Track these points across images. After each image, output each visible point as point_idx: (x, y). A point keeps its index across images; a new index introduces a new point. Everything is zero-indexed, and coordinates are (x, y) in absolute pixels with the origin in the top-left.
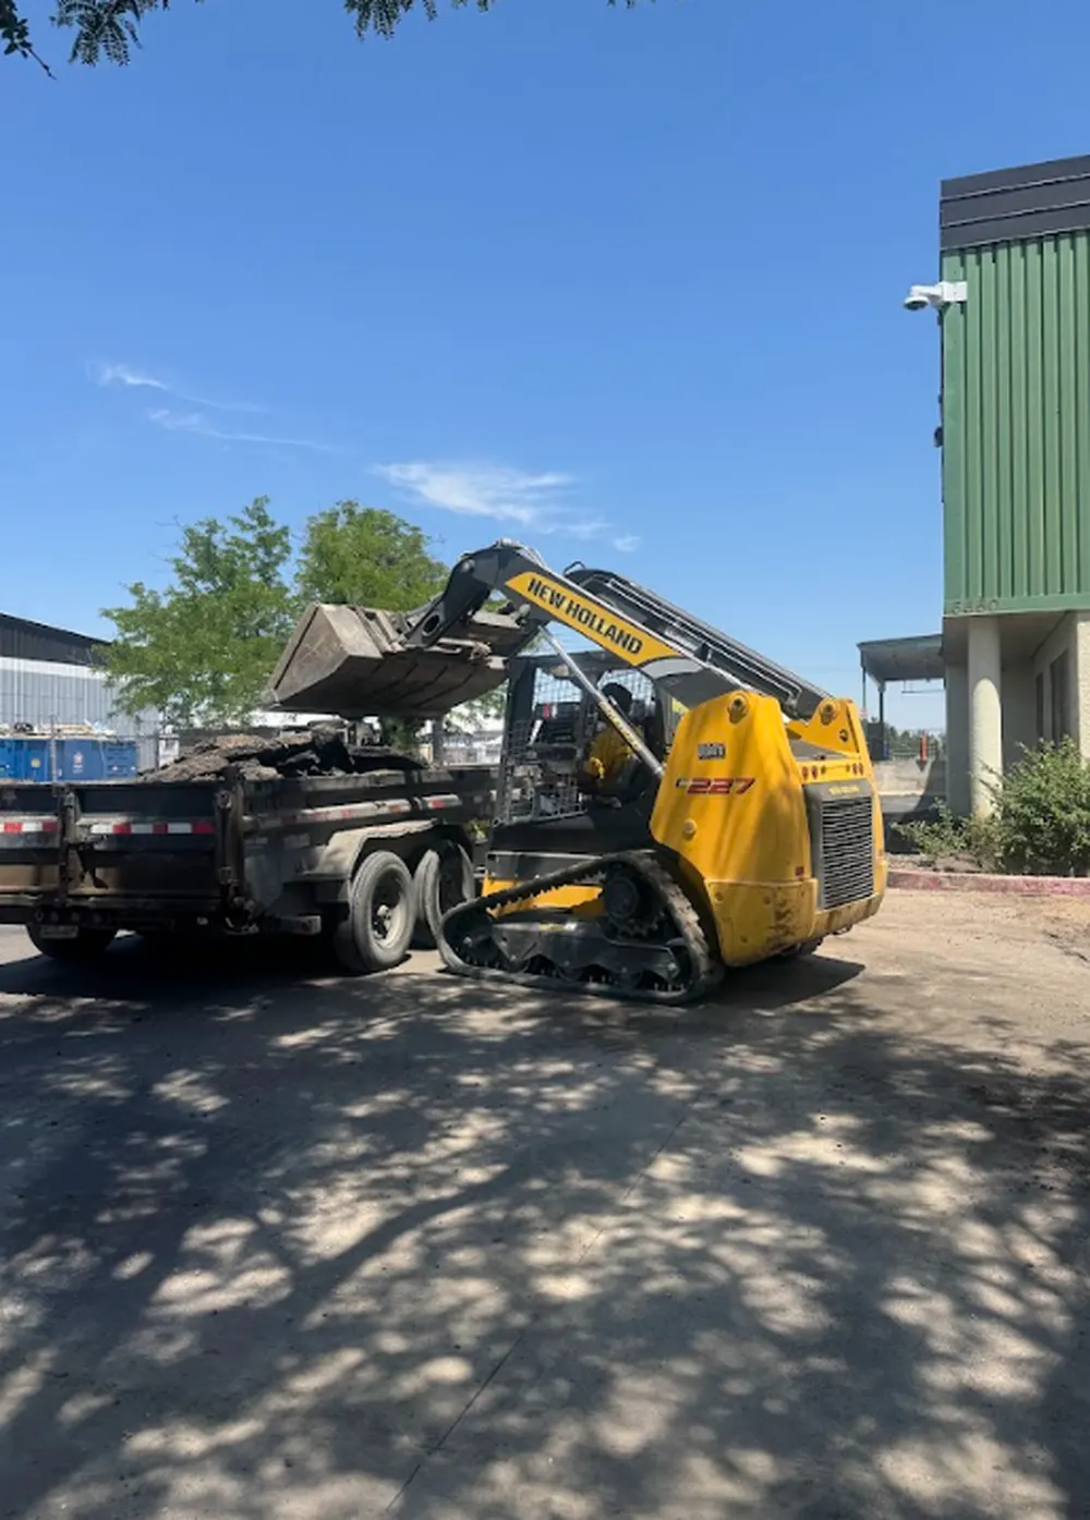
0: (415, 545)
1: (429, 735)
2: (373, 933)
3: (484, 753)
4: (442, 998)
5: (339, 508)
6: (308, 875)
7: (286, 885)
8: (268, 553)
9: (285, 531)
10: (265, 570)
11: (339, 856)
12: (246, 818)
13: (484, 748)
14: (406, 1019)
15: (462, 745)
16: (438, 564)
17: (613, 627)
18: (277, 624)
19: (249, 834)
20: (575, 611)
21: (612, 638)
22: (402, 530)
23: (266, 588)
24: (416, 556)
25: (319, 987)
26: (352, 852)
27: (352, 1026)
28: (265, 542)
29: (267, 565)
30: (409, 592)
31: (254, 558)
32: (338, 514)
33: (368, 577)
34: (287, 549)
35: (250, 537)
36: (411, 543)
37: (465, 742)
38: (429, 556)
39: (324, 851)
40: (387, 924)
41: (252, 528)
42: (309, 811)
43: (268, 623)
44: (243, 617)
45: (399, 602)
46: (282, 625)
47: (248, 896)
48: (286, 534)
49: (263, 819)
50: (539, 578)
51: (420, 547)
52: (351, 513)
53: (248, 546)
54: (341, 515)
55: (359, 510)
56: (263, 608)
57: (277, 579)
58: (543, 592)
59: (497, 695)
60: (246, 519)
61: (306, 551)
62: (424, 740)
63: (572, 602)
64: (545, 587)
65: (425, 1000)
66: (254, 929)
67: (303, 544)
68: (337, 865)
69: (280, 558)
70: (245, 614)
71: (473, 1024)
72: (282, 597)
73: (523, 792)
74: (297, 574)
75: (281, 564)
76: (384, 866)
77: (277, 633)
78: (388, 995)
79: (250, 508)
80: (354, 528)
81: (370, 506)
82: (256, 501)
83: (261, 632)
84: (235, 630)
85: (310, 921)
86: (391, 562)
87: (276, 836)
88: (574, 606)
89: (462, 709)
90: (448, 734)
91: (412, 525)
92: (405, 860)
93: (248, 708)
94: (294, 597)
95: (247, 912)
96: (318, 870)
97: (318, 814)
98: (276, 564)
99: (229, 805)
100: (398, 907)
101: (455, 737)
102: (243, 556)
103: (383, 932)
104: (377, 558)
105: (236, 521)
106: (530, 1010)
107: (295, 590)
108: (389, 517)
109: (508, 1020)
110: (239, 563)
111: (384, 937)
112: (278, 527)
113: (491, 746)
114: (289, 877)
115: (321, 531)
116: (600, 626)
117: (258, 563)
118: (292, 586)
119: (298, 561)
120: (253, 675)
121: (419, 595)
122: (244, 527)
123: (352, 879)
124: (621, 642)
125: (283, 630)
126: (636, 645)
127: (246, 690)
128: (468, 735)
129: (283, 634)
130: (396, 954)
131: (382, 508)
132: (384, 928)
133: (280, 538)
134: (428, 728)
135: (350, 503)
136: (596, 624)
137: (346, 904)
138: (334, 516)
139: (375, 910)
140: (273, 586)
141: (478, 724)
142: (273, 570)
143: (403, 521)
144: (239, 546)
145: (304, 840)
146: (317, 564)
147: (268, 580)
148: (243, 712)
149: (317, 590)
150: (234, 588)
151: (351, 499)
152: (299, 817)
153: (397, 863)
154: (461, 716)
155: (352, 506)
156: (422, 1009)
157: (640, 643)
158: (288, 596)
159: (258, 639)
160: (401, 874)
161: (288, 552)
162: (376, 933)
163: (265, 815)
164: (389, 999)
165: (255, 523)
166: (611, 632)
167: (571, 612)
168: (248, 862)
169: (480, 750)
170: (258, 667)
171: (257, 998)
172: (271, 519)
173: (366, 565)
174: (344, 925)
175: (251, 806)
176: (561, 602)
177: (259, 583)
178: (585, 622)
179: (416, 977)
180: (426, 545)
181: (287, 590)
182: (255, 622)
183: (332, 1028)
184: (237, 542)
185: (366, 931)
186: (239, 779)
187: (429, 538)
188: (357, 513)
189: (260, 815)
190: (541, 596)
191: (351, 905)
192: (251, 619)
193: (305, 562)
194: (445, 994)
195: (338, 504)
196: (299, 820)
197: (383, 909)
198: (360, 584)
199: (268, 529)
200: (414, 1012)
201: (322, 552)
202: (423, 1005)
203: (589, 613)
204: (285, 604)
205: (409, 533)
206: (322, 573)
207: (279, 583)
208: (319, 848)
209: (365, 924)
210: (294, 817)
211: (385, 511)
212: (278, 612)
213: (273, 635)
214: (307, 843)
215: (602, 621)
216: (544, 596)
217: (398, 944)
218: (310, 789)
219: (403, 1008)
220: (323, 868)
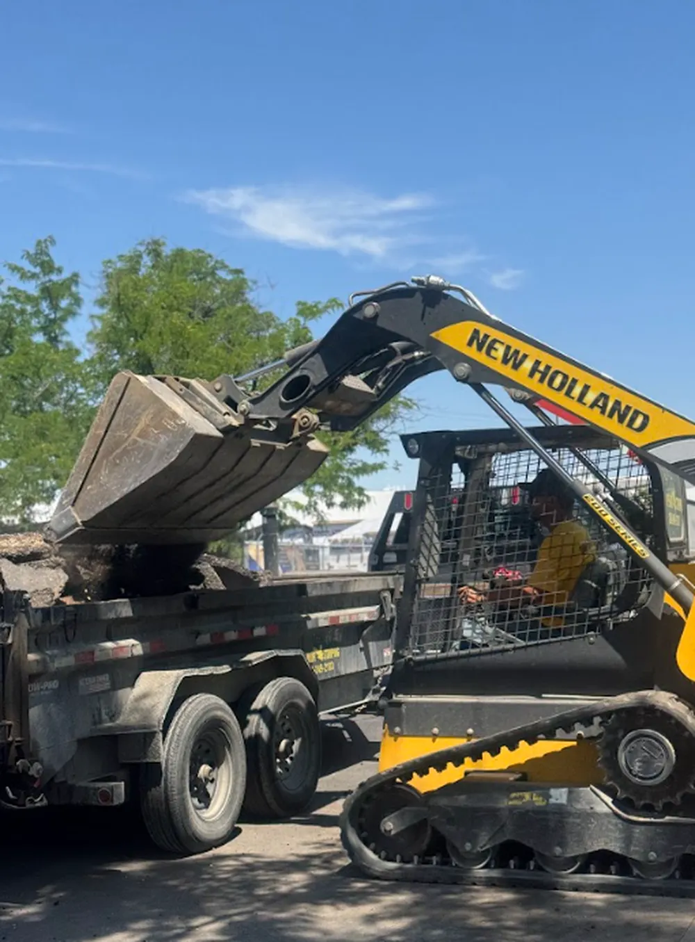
0: (238, 290)
1: (257, 529)
2: (192, 802)
3: (327, 552)
4: (284, 889)
5: (142, 249)
6: (110, 728)
7: (81, 742)
8: (55, 307)
9: (74, 279)
10: (51, 329)
11: (147, 703)
12: (31, 657)
13: (327, 544)
14: (237, 918)
15: (299, 541)
16: (266, 313)
17: (604, 397)
18: (64, 395)
19: (33, 678)
20: (544, 375)
21: (603, 412)
22: (222, 274)
23: (52, 351)
24: (239, 305)
25: (125, 874)
26: (166, 696)
27: (169, 928)
28: (49, 293)
29: (53, 321)
30: (229, 351)
31: (37, 313)
32: (140, 256)
33: (178, 333)
34: (77, 301)
35: (32, 288)
36: (233, 289)
37: (304, 537)
38: (253, 305)
39: (129, 696)
40: (210, 788)
41: (34, 276)
42: (109, 645)
43: (53, 394)
44: (22, 386)
45: (217, 363)
46: (72, 396)
47: (34, 758)
48: (77, 283)
49: (53, 658)
50: (484, 329)
51: (243, 294)
52: (156, 254)
53: (29, 299)
54: (144, 256)
55: (167, 251)
56: (48, 376)
57: (65, 339)
58: (491, 347)
59: (343, 478)
60: (28, 267)
61: (101, 303)
62: (251, 535)
63: (538, 363)
64: (495, 341)
65: (261, 892)
66: (40, 801)
67: (98, 293)
68: (147, 713)
69: (70, 313)
70: (25, 383)
71: (324, 925)
72: (71, 361)
73: (382, 611)
74: (89, 334)
75: (70, 320)
76: (204, 714)
77: (65, 406)
78: (215, 884)
79: (32, 251)
80: (162, 274)
81: (180, 245)
82: (39, 243)
83: (47, 406)
84: (14, 403)
85: (112, 789)
86: (207, 313)
87: (69, 678)
88: (542, 368)
89: (297, 495)
90: (282, 529)
91: (232, 267)
92: (230, 705)
93: (28, 502)
94: (86, 361)
95: (33, 779)
96: (120, 721)
97: (122, 648)
98: (63, 319)
99: (10, 641)
100: (223, 766)
101: (291, 531)
102: (23, 312)
103: (205, 799)
104: (190, 310)
105: (14, 269)
106: (397, 905)
107: (87, 352)
108: (203, 259)
109: (371, 919)
110: (18, 321)
111: (207, 807)
112: (66, 275)
113: (336, 541)
114: (84, 730)
115: (119, 280)
116: (583, 395)
117: (42, 320)
118: (84, 346)
119: (92, 316)
120: (35, 461)
121: (243, 354)
122: (24, 276)
123: (165, 732)
124: (616, 416)
125: (73, 403)
126: (639, 422)
127: (26, 479)
128: (306, 527)
129: (72, 408)
130: (221, 829)
131: (196, 248)
132: (207, 795)
133: (69, 288)
134: (257, 520)
135: (156, 243)
136: (577, 391)
137: (159, 764)
138: (135, 260)
139: (194, 771)
140: (61, 347)
141: (320, 516)
142: (60, 328)
143: (222, 263)
144: (18, 301)
145: (103, 681)
146: (115, 320)
147: (53, 340)
148: (23, 507)
149: (115, 351)
150: (12, 351)
151: (156, 238)
152: (97, 653)
153: (221, 709)
154: (298, 506)
155: (160, 246)
156: (258, 905)
157: (646, 418)
158: (80, 359)
159: (41, 415)
160: (227, 723)
161: (79, 305)
162: (196, 801)
163: (56, 651)
164: (213, 890)
165: (38, 270)
166: (600, 404)
167: (538, 376)
168: (34, 713)
169: (323, 547)
170: (42, 450)
171: (47, 889)
172: (57, 265)
173: (177, 318)
174: (156, 792)
175: (38, 640)
176: (521, 362)
177: (43, 344)
178: (560, 389)
179: (248, 860)
180: (251, 290)
181: (78, 352)
182: (37, 395)
183: (143, 930)
184: (16, 295)
185: (183, 800)
186: (22, 607)
187: (255, 282)
188: (164, 254)
189: (48, 652)
190: (488, 353)
191: (163, 766)
192: (34, 387)
193: (100, 318)
194: (287, 883)
195: (141, 244)
196: (98, 657)
197: (204, 769)
198: (169, 343)
199: (54, 277)
200: (248, 909)
201: (120, 305)
202: (260, 898)
203: (566, 377)
204: (75, 370)
205: (229, 277)
206: (122, 330)
207: (68, 344)
208: (122, 693)
209: (182, 791)
210: (92, 653)
211: (199, 251)
212: (66, 380)
213: (60, 409)
214: (107, 686)
215: (586, 388)
216: (493, 353)
217: (224, 815)
218: (112, 616)
219: (232, 902)
220: (127, 718)
